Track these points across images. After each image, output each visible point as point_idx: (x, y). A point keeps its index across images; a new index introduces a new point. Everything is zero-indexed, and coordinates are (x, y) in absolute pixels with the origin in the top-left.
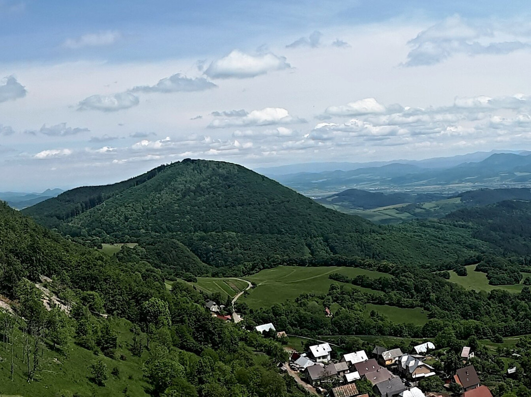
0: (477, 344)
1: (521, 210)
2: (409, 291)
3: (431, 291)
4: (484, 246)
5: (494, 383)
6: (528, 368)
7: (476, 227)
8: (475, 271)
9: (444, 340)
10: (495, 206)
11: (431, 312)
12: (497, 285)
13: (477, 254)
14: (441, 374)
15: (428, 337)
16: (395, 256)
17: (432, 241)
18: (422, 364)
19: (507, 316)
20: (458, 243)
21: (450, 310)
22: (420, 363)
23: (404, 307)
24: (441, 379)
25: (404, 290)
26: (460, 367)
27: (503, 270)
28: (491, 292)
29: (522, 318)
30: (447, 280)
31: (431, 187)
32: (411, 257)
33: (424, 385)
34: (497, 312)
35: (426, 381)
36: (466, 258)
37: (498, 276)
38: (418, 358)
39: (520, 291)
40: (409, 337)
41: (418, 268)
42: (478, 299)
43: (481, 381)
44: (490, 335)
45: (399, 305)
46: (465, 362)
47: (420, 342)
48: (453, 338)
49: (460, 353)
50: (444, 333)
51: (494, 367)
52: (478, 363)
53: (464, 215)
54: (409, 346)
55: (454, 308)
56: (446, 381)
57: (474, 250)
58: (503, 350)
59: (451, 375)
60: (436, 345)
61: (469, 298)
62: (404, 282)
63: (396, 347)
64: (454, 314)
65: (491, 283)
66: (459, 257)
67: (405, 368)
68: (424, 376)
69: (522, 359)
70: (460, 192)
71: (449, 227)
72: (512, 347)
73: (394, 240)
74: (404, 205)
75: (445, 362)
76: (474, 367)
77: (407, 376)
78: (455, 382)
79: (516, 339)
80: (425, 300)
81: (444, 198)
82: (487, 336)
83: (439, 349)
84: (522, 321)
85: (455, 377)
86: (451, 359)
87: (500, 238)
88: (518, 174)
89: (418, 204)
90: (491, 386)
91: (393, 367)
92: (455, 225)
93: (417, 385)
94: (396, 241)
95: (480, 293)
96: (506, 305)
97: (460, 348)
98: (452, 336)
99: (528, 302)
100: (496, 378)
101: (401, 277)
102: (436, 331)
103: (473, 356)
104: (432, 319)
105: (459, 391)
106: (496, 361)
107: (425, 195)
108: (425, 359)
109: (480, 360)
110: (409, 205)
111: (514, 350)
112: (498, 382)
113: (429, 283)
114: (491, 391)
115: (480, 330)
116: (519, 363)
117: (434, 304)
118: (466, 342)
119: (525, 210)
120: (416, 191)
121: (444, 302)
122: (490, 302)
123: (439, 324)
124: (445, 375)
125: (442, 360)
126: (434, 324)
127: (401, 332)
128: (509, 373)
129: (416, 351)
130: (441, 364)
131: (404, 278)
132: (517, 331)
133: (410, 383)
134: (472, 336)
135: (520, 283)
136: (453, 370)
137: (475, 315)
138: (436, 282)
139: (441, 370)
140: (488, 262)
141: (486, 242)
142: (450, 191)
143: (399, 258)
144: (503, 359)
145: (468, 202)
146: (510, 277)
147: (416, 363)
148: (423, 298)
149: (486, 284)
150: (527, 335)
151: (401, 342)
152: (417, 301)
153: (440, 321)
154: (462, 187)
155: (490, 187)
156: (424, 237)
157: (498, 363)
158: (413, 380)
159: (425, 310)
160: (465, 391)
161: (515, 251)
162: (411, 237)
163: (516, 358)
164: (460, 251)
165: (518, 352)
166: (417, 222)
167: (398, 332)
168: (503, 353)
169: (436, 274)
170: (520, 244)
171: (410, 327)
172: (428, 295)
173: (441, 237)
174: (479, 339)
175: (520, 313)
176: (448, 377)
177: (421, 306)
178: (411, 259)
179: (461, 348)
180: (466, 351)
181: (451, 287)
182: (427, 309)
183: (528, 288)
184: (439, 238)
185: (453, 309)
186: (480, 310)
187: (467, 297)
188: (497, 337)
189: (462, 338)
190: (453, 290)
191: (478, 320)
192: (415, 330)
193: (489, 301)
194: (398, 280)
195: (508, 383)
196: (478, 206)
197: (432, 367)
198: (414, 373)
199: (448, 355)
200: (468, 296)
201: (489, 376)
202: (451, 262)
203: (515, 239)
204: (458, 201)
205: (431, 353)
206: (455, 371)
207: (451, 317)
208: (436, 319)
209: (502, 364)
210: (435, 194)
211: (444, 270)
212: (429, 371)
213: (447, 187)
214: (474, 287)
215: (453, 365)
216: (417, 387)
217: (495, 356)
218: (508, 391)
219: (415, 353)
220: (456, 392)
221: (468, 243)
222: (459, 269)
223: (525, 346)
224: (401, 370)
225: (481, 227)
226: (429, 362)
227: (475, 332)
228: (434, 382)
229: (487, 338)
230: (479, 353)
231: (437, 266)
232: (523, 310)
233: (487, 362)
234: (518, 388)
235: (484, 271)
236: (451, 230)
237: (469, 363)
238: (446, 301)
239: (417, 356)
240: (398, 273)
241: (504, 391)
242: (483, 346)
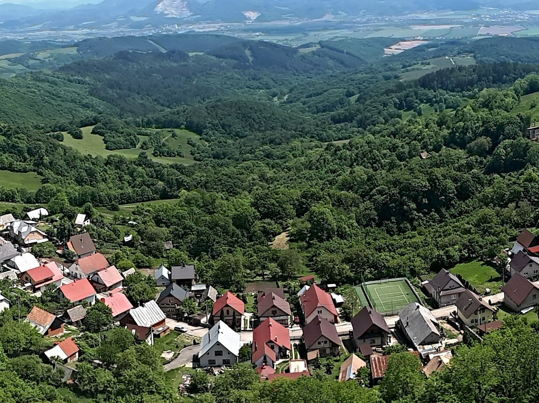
0: (93, 211)
1: (138, 63)
2: (22, 155)
3: (45, 154)
4: (102, 106)
5: (110, 251)
6: (146, 236)
7: (92, 83)
8: (91, 133)
9: (57, 206)
10: (112, 58)
11: (44, 178)
12: (114, 149)
13: (94, 115)
14: (54, 240)
15: (41, 203)
16: (7, 115)
17: (46, 98)
18: (36, 230)
19: (124, 183)
20: (73, 101)
21: (64, 176)
22: (33, 229)
23: (17, 171)
24: (53, 245)
25: (17, 153)
26: (75, 235)
27: (120, 133)
28: (108, 157)
29: (139, 185)
30: (61, 143)
31: (46, 33)
32: (24, 117)
33: (37, 251)
34: (113, 179)
35: (38, 247)
36: (82, 119)
37: (115, 140)
38: (31, 224)
39: (137, 156)
40: (22, 202)
41: (32, 129)
42: (95, 164)
43: (97, 248)
44: (107, 203)
45: (11, 168)
46: (79, 229)
47: (32, 208)
48: (66, 204)
49: (74, 219)
50: (57, 199)
51: (110, 235)
52: (94, 230)
53: (80, 69)
54: (22, 212)
55: (68, 173)
56: (58, 247)
57: (91, 109)
58: (119, 218)
59: (64, 241)
60: (49, 211)
61: (85, 163)
62: (17, 145)
63: (7, 212)
64: (67, 179)
65: (107, 148)
66: (74, 118)
67: (17, 234)
68: (36, 242)
69: (139, 226)
70: (76, 41)
71: (63, 82)
72: (128, 214)
73: (6, 97)
74: (18, 55)
75: (58, 229)
76: (90, 234)
77: (19, 242)
78: (68, 249)
79: (132, 207)
80: (39, 164)
81: (58, 46)
82: (103, 203)
83: (52, 215)
84: (139, 188)
85: (69, 244)
86: (64, 225)
87: (117, 96)
88: (135, 19)
89: (32, 54)
90: (108, 254)
91: (4, 233)
92: (70, 81)
93: (30, 251)
94: (7, 97)
95: (96, 158)
96: (123, 171)
97: (74, 215)
98: (65, 203)
99: (146, 168)
100: (112, 246)
101: (13, 139)
102: (49, 197)
103: (89, 223)
104: (45, 185)
105: (72, 258)
106: (112, 229)
107: (39, 42)
108: (38, 225)
109: (95, 228)
110: (22, 56)
111: (130, 217)
112: (114, 250)
113: (43, 146)
114: (107, 259)
115: (96, 197)
116: (136, 231)
117: (48, 168)
118: (81, 209)
119: (142, 62)
120: (30, 38)
121: (57, 166)
122: (107, 168)
123: (52, 190)
124: (57, 242)
125: (55, 227)
126: (47, 190)
127: (13, 197)
128: (126, 241)
129: (28, 217)
130: (54, 231)
131: (17, 140)
132: (134, 198)
133: (23, 248)
134: (88, 203)
135: (137, 148)
136: (66, 237)
137: (91, 182)
138: (50, 145)
139: (54, 236)
140: (105, 124)
141: (104, 101)
142: (65, 38)
143: (11, 117)
144: (120, 227)
145: (84, 53)
146: (126, 140)
147: (29, 229)
148: (36, 162)
149: (103, 149)
150: (144, 203)
151: (13, 208)
152: (30, 165)
153: (54, 187)
154: (79, 35)
155: (108, 35)
156: (38, 93)
157: (114, 231)
158: (26, 246)
159: (38, 174)
160: (79, 257)
161: (131, 112)
162: (25, 94)
163: (133, 226)
164: (75, 110)
165: (134, 220)
166: (32, 76)
167: (10, 197)
168: (119, 220)
169: (50, 136)
170: (137, 103)
171: (23, 192)
172: (42, 159)
173: (55, 93)
174: (95, 207)
175: (137, 179)
176: (61, 244)
177: (34, 171)
178: (24, 119)
179: (76, 215)
180: (80, 219)
181: (65, 150)
182: (41, 174)
183: (145, 153)
184: (53, 95)
185: (66, 174)
186: (96, 176)
187: (83, 163)
188: (113, 205)
189: (77, 205)
190: (67, 154)
191: (94, 187)
192: (27, 196)
193: (105, 167)
194: (10, 142)
195: (124, 251)
196: (96, 58)
197: (45, 233)
198: (27, 239)
199: (61, 222)
200: (83, 161)
201: (105, 244)
202: (65, 123)
203: (132, 97)
204: (73, 51)
205: (44, 219)
206: (69, 238)
207: (65, 183)
208: (49, 184)
209: (118, 232)
210: (50, 41)
211: (57, 131)
212: (42, 238)
213: (61, 33)
214: (90, 151)
215: (66, 231)
216: (30, 253)
217: (111, 224)
218: (124, 258)
219: (28, 219)
220: (70, 258)
221: (84, 102)
222: (74, 131)
223: (142, 214)
224: (13, 236)
225: (98, 83)
226: (41, 228)
227: (91, 199)
228: (47, 248)
229: (103, 206)
230: (95, 221)
231: (50, 127)
232: (140, 176)
233: (103, 230)
234: (134, 255)
235: (102, 134)
236: (65, 85)
237: (83, 230)
238: (60, 166)
239: (30, 222)
240: (11, 135)
241: (119, 259)
242: (99, 214)
